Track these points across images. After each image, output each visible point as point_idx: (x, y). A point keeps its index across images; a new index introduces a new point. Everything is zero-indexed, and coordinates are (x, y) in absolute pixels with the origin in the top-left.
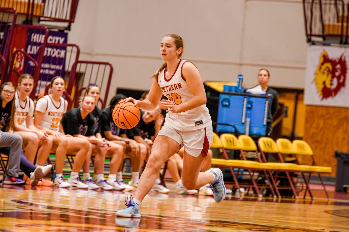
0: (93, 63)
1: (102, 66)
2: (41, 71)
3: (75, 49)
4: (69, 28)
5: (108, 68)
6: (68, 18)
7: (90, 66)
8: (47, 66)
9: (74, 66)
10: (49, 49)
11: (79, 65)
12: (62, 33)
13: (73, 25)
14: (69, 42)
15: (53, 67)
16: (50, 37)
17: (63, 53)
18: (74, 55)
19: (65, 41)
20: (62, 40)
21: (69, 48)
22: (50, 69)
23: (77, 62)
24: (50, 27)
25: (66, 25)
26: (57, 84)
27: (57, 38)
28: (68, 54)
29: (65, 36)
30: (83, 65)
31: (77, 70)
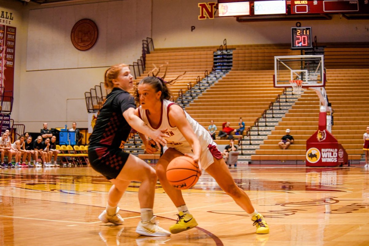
0: (18, 125)
1: (21, 126)
2: (2, 129)
3: (12, 120)
4: (10, 114)
5: (23, 126)
6: (10, 110)
7: (19, 126)
8: (4, 127)
9: (13, 126)
10: (5, 121)
11: (14, 126)
12: (8, 116)
13: (11, 113)
14: (11, 118)
15: (6, 127)
16: (5, 117)
17: (9, 122)
18: (12, 122)
19: (9, 118)
20: (8, 118)
21: (11, 120)
22: (5, 128)
23: (13, 125)
24: (4, 114)
25: (9, 113)
26: (7, 132)
27: (7, 117)
28: (10, 122)
29: (9, 116)
30: (15, 126)
31: (14, 127)
